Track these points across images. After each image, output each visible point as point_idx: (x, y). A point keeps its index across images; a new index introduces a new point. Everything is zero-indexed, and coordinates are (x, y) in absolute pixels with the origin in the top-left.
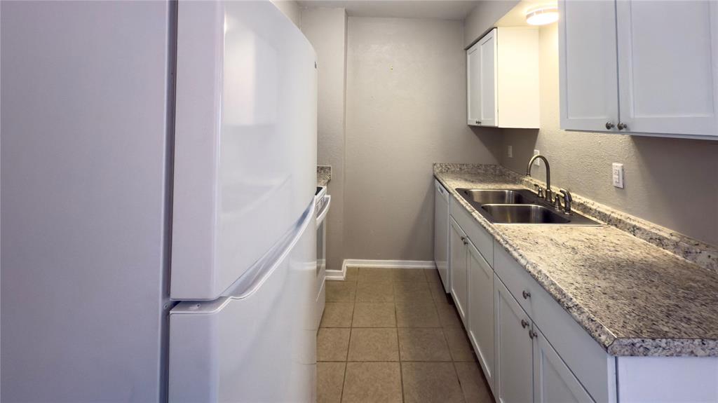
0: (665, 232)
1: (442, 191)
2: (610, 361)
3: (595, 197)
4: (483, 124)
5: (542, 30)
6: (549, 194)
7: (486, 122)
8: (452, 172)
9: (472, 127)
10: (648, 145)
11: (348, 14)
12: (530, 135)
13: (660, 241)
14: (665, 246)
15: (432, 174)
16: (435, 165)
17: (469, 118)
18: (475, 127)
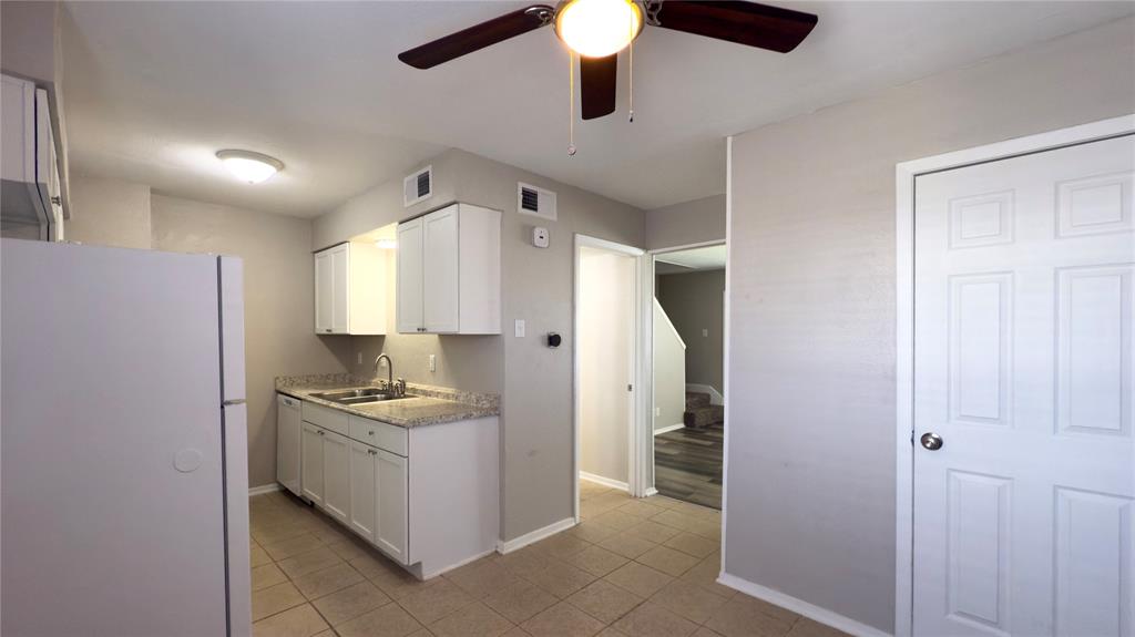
0: (450, 391)
1: (290, 403)
2: (406, 432)
3: (421, 383)
4: (334, 332)
5: (388, 252)
6: (391, 385)
7: (337, 330)
8: (298, 385)
9: (321, 337)
10: (449, 340)
11: (153, 191)
12: (377, 340)
13: (447, 396)
14: (448, 398)
15: (273, 389)
16: (278, 378)
17: (317, 326)
18: (324, 335)
